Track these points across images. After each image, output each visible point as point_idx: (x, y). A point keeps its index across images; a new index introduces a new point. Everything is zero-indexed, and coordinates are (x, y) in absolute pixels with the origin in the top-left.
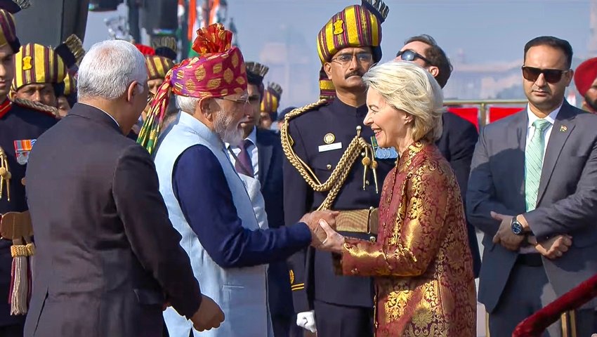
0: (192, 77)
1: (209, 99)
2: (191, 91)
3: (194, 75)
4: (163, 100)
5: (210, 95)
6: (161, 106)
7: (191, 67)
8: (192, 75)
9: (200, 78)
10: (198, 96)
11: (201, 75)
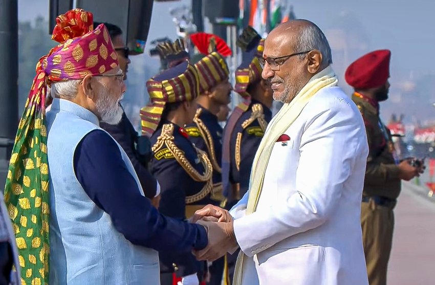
0: (70, 59)
1: (90, 78)
2: (70, 74)
3: (72, 56)
4: (42, 90)
5: (89, 74)
6: (41, 95)
7: (68, 48)
8: (70, 57)
9: (77, 58)
10: (78, 77)
11: (78, 54)
